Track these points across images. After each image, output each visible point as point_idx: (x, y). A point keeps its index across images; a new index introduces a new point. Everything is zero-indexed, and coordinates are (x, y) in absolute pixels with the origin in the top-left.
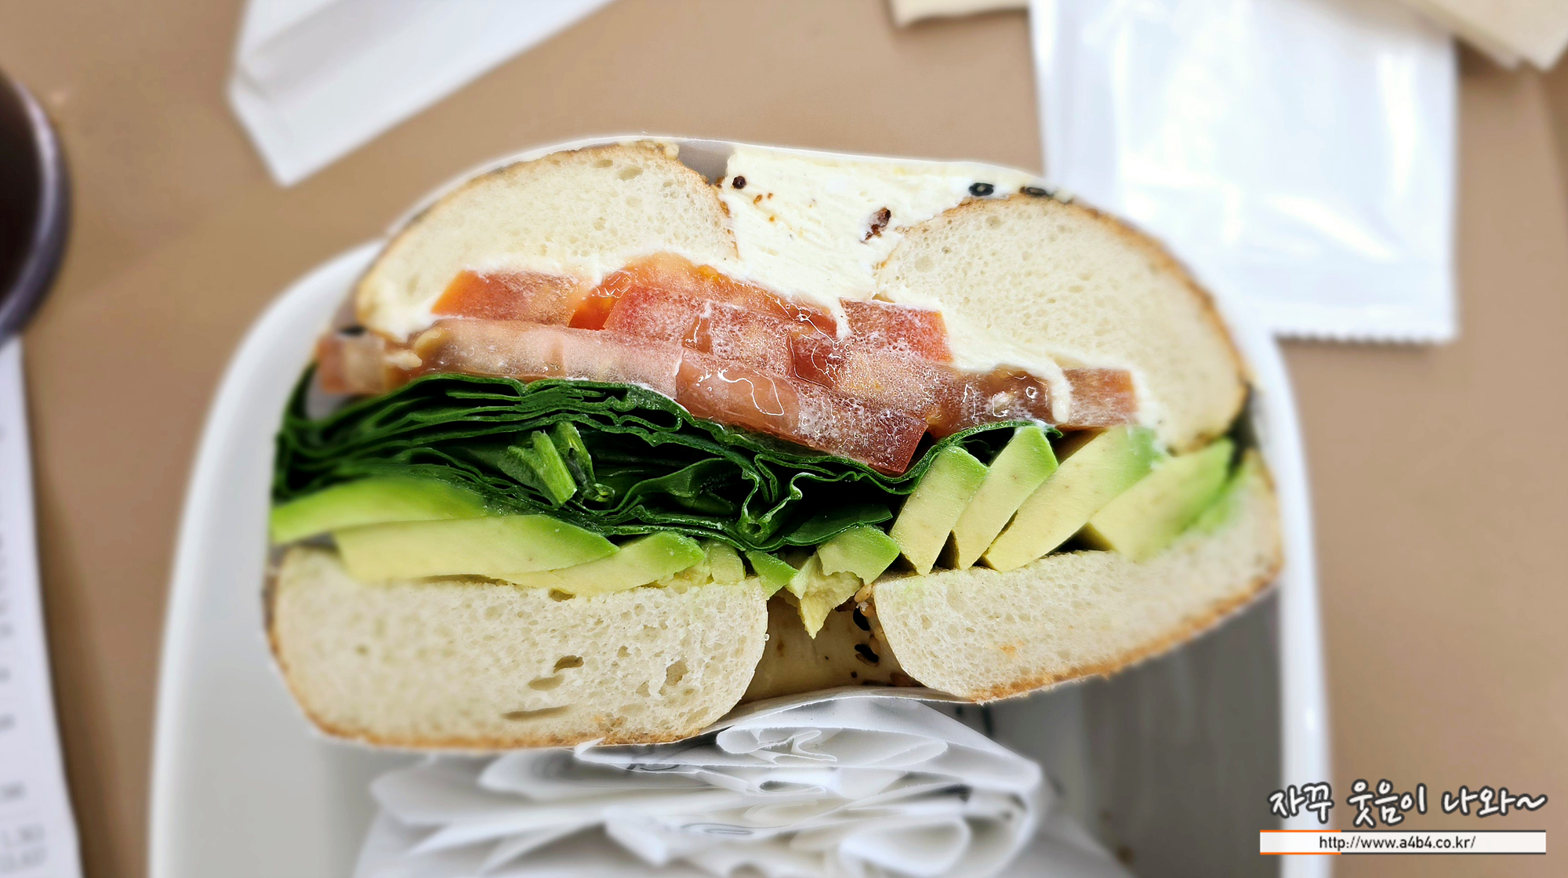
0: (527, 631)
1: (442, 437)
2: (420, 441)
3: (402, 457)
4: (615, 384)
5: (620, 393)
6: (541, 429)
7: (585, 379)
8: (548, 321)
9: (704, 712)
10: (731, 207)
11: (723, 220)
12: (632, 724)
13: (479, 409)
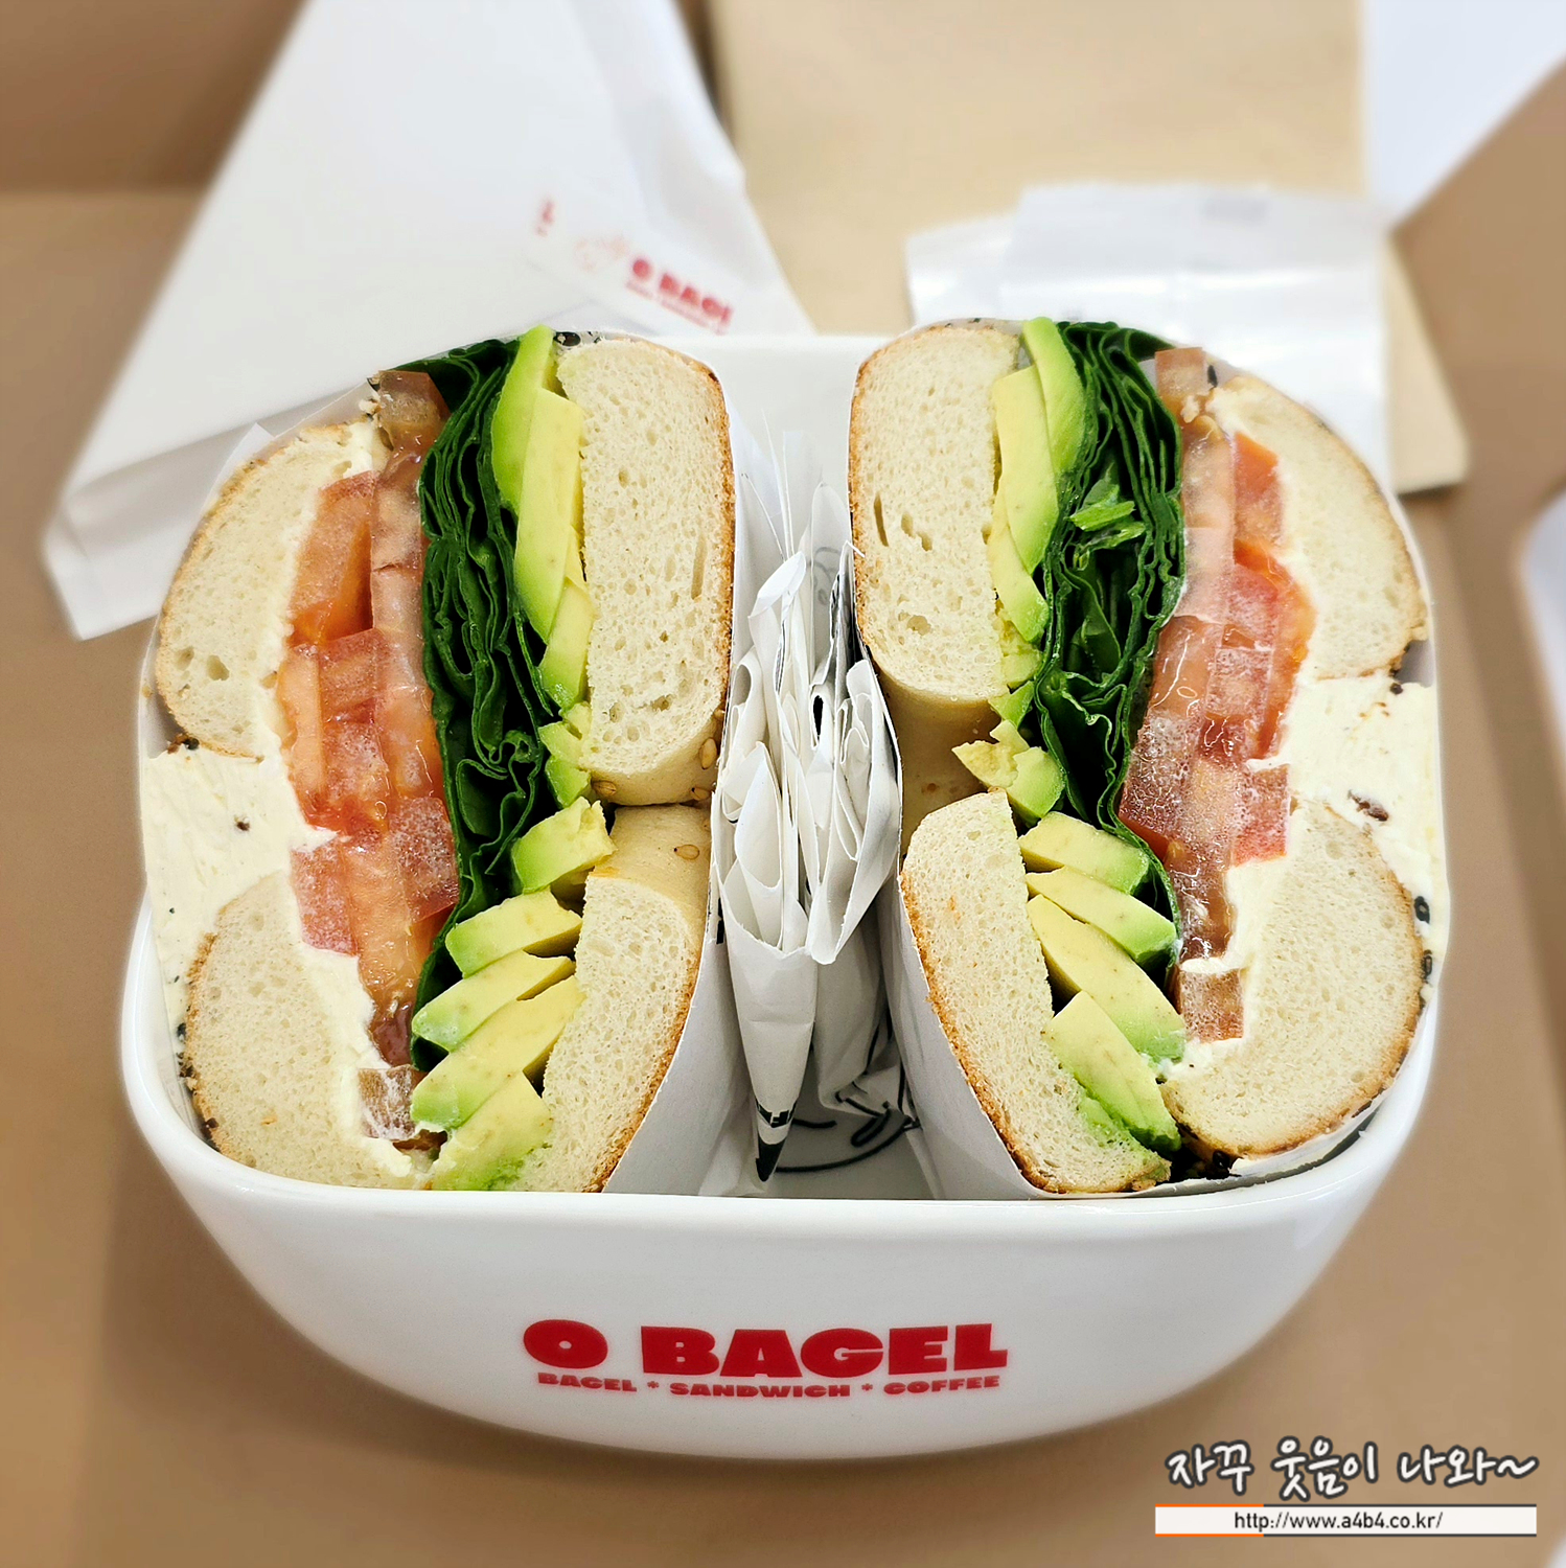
1: (1123, 436)
2: (1118, 420)
3: (1103, 407)
4: (1183, 566)
5: (1175, 571)
6: (1137, 507)
7: (1186, 543)
8: (1239, 523)
10: (1369, 678)
11: (1356, 670)
12: (873, 593)
13: (1151, 462)
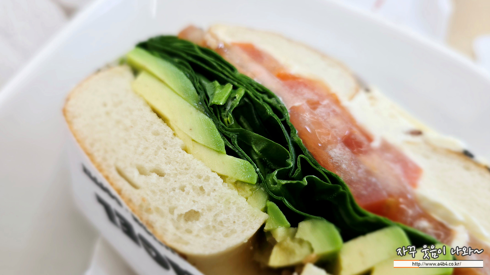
0: (159, 148)
6: (232, 84)
9: (187, 243)
12: (153, 217)
